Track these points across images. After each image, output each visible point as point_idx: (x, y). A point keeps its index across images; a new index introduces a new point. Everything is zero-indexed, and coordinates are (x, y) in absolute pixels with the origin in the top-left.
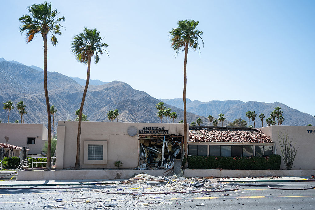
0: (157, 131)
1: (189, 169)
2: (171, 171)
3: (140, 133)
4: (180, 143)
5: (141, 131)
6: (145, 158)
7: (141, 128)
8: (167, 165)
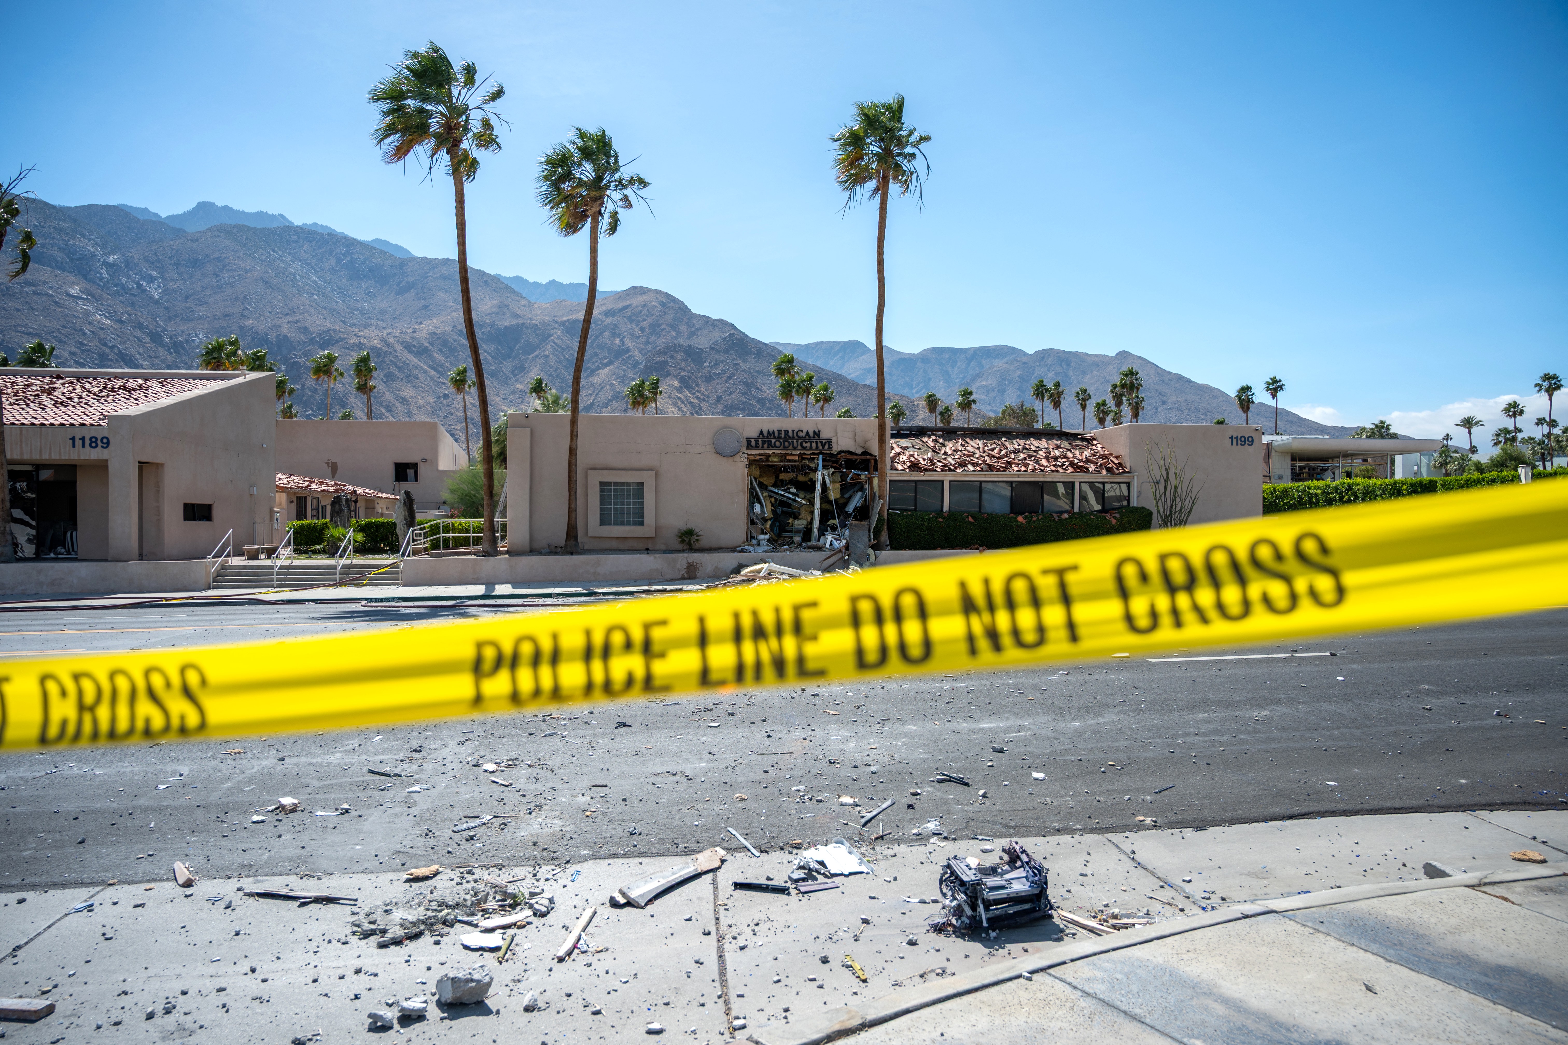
0: (800, 441)
1: (893, 548)
2: (839, 555)
3: (749, 446)
4: (864, 475)
5: (753, 443)
6: (765, 520)
7: (753, 433)
8: (829, 538)
